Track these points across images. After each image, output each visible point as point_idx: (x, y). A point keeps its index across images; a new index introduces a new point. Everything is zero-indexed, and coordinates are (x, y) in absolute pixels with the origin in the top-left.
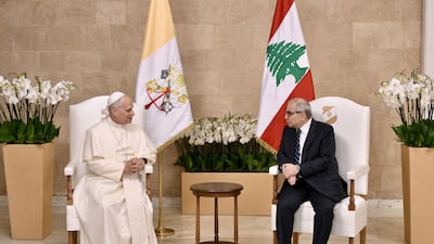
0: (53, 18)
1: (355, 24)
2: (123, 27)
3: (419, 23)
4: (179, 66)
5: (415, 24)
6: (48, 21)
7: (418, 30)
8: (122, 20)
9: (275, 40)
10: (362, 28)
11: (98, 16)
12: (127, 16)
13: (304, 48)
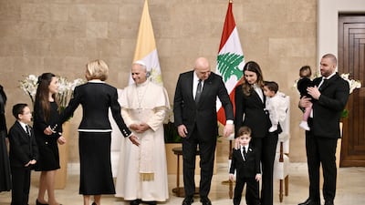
0: (54, 33)
1: (270, 40)
2: (106, 40)
3: (314, 39)
4: (158, 69)
5: (311, 39)
6: (50, 35)
7: (313, 44)
8: (105, 35)
9: (223, 52)
10: (276, 43)
11: (88, 32)
12: (109, 32)
13: (242, 57)
